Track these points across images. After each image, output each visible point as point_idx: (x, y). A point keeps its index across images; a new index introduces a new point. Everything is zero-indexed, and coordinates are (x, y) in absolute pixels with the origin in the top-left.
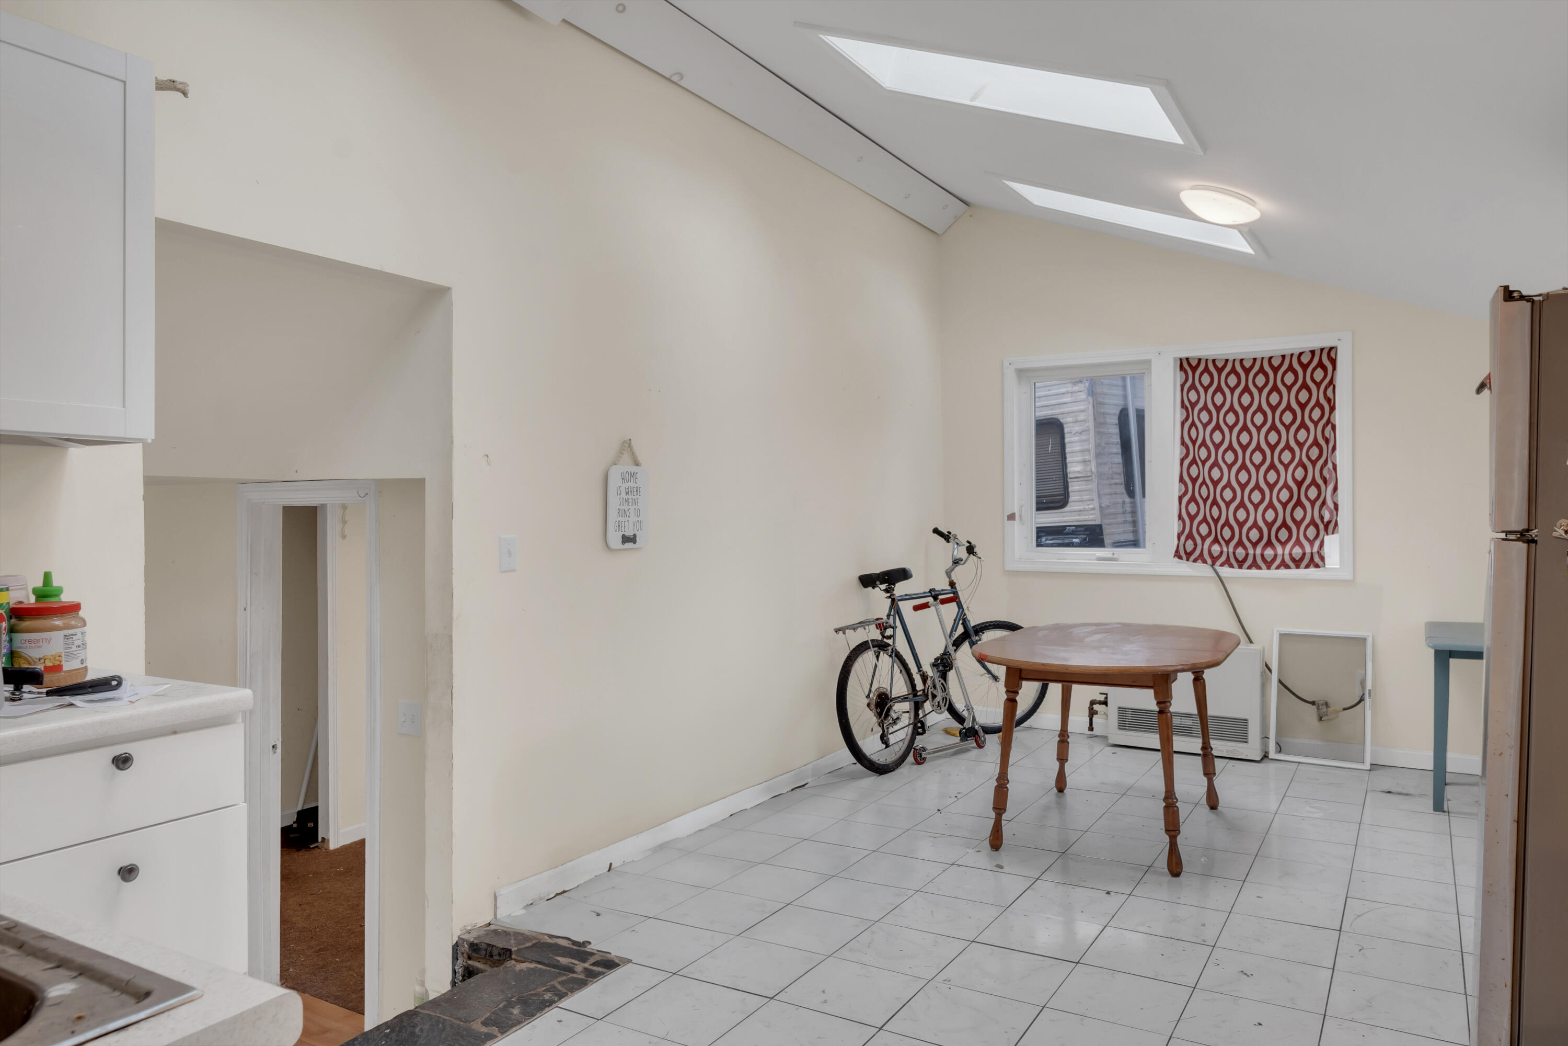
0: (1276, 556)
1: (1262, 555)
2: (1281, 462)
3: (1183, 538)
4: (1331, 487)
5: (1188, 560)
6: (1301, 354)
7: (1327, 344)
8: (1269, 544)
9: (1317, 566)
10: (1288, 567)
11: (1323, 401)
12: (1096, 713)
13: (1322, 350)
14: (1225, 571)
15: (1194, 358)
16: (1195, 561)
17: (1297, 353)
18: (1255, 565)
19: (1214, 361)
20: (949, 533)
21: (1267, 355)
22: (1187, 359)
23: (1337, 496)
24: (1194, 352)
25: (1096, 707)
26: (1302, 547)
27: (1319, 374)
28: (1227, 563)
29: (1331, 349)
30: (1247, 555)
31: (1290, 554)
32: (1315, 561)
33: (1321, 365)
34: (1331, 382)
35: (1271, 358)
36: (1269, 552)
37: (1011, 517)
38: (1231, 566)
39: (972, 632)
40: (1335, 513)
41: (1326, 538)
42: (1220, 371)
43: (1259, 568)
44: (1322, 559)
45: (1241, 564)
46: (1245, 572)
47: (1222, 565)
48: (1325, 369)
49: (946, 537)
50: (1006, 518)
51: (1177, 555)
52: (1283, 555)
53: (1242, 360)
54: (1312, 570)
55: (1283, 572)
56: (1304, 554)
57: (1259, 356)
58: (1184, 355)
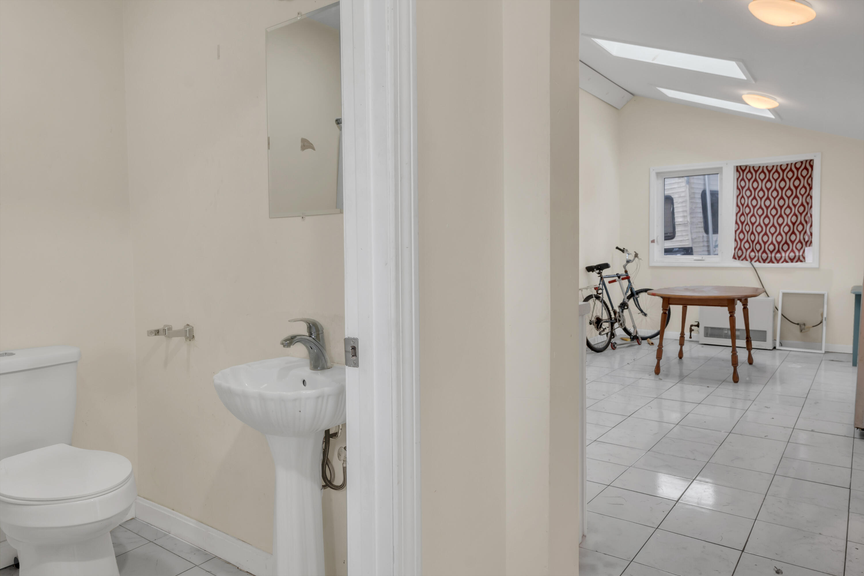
0: (781, 257)
1: (775, 257)
2: (785, 214)
3: (737, 250)
4: (809, 225)
5: (739, 260)
6: (796, 163)
7: (809, 158)
8: (778, 251)
9: (801, 261)
10: (787, 262)
11: (806, 185)
12: (693, 330)
13: (806, 161)
14: (757, 265)
15: (743, 166)
16: (742, 260)
17: (794, 163)
18: (771, 261)
19: (753, 167)
20: (624, 249)
21: (779, 164)
22: (740, 166)
23: (812, 229)
24: (743, 163)
25: (693, 328)
26: (794, 253)
27: (805, 173)
28: (758, 260)
29: (811, 160)
30: (768, 257)
31: (789, 256)
32: (800, 259)
33: (806, 168)
34: (810, 176)
35: (781, 166)
36: (778, 255)
37: (653, 241)
38: (760, 262)
39: (635, 293)
40: (811, 237)
41: (807, 249)
42: (756, 172)
43: (773, 262)
44: (804, 258)
45: (764, 261)
46: (766, 265)
47: (755, 262)
48: (807, 170)
49: (623, 251)
50: (650, 242)
51: (734, 257)
52: (785, 257)
53: (767, 167)
54: (799, 263)
55: (785, 264)
56: (795, 256)
57: (775, 164)
58: (739, 164)
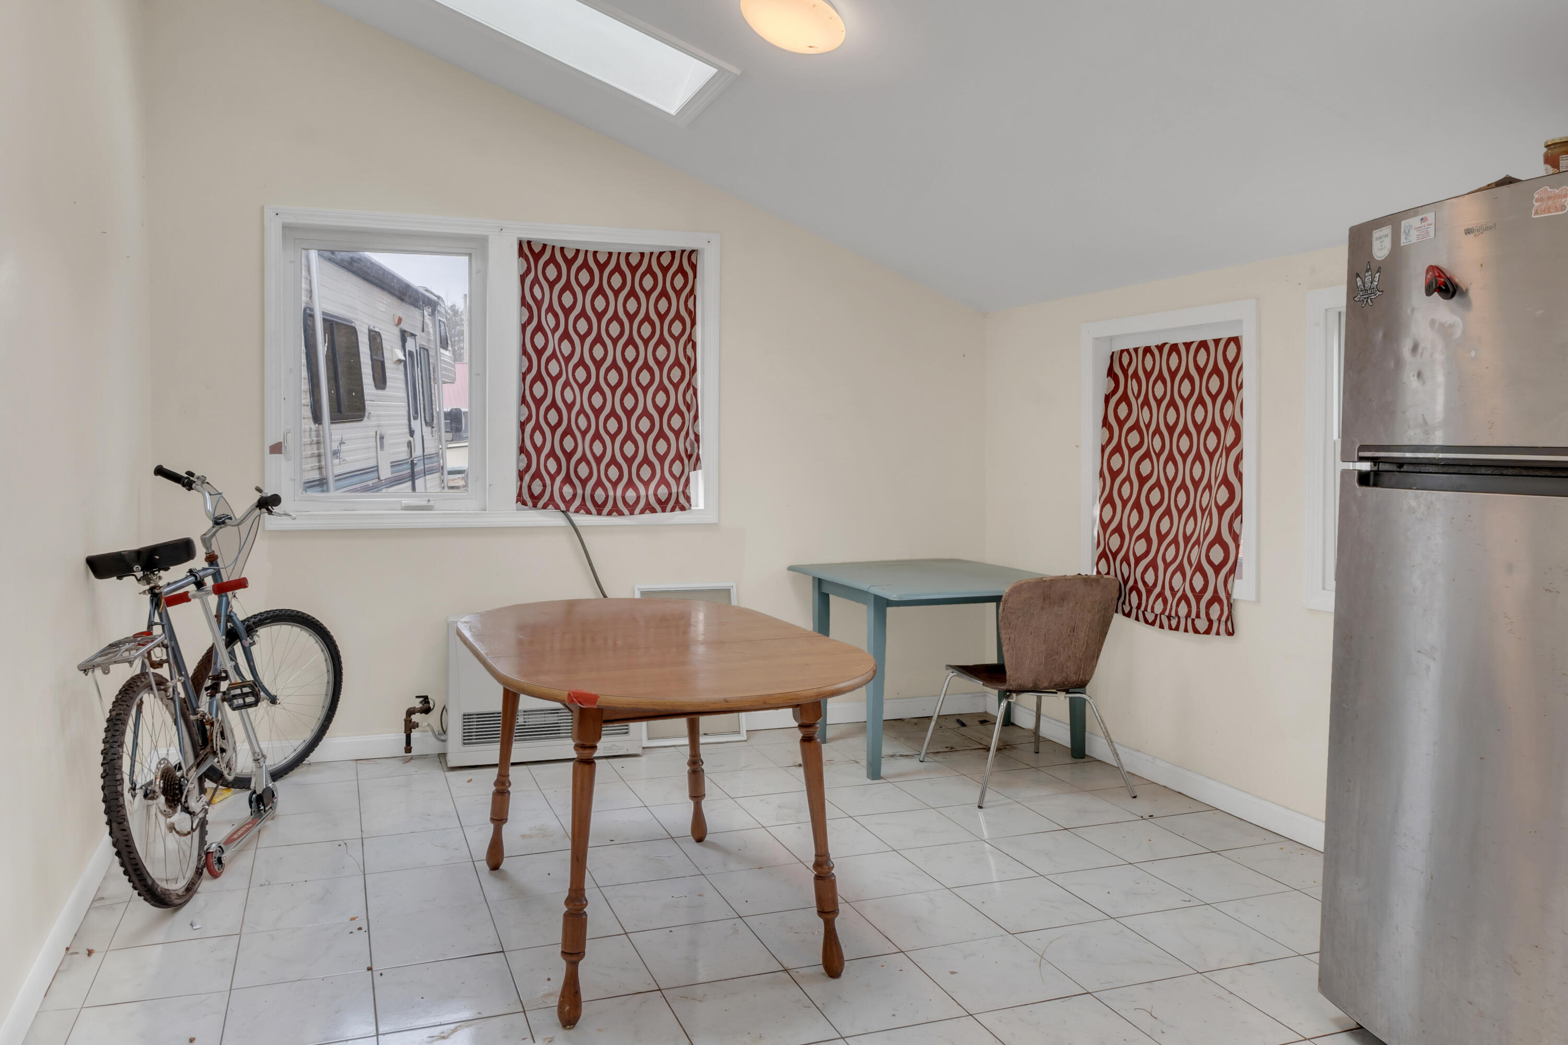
0: (638, 498)
1: (623, 498)
2: (639, 384)
3: (527, 478)
4: (692, 413)
5: (535, 506)
6: (661, 254)
7: (689, 245)
8: (630, 484)
9: (683, 508)
10: (653, 511)
11: (683, 313)
12: (416, 725)
13: (683, 251)
14: (581, 519)
15: (537, 242)
16: (545, 507)
17: (656, 252)
18: (615, 511)
19: (562, 249)
20: (190, 474)
21: (624, 251)
22: (529, 243)
23: (698, 425)
24: (540, 234)
25: (415, 718)
26: (668, 486)
27: (679, 281)
28: (583, 508)
29: (692, 252)
31: (655, 495)
32: (680, 503)
33: (681, 270)
34: (692, 291)
35: (628, 254)
36: (631, 495)
37: (276, 449)
38: (589, 512)
39: (241, 629)
40: (696, 445)
41: (692, 474)
42: (569, 263)
43: (621, 514)
44: (688, 499)
45: (599, 509)
46: (603, 520)
47: (577, 511)
48: (685, 275)
49: (187, 481)
50: (267, 450)
51: (520, 499)
52: (647, 496)
53: (595, 253)
54: (678, 512)
55: (648, 517)
56: (670, 494)
57: (615, 250)
58: (526, 236)
